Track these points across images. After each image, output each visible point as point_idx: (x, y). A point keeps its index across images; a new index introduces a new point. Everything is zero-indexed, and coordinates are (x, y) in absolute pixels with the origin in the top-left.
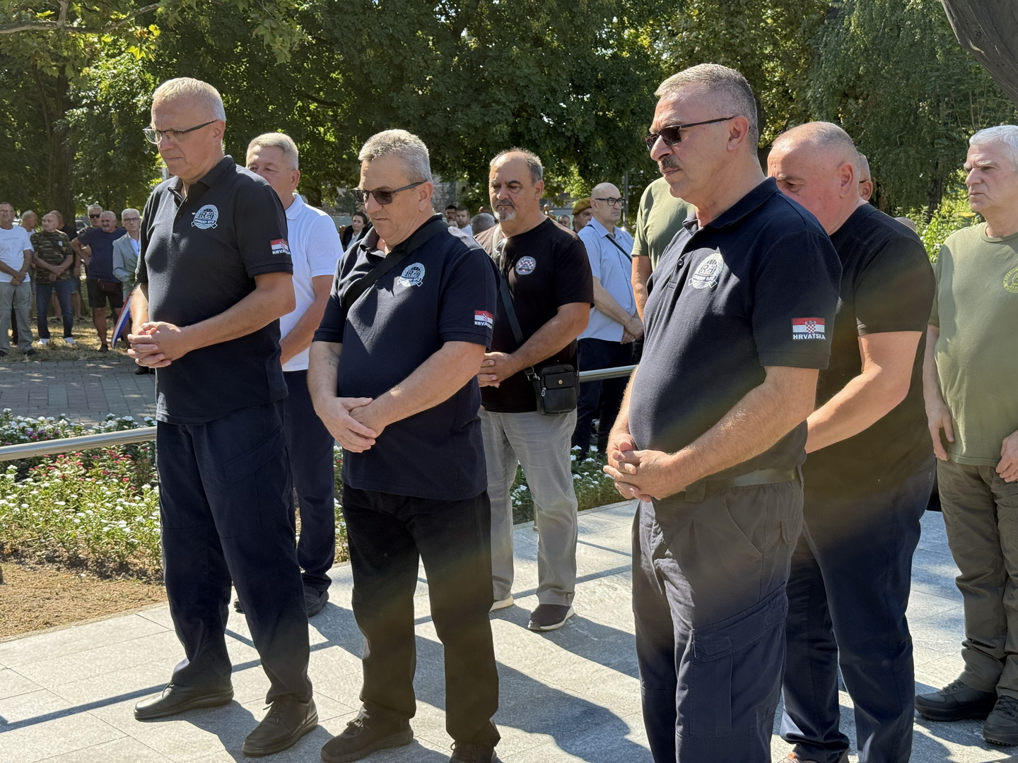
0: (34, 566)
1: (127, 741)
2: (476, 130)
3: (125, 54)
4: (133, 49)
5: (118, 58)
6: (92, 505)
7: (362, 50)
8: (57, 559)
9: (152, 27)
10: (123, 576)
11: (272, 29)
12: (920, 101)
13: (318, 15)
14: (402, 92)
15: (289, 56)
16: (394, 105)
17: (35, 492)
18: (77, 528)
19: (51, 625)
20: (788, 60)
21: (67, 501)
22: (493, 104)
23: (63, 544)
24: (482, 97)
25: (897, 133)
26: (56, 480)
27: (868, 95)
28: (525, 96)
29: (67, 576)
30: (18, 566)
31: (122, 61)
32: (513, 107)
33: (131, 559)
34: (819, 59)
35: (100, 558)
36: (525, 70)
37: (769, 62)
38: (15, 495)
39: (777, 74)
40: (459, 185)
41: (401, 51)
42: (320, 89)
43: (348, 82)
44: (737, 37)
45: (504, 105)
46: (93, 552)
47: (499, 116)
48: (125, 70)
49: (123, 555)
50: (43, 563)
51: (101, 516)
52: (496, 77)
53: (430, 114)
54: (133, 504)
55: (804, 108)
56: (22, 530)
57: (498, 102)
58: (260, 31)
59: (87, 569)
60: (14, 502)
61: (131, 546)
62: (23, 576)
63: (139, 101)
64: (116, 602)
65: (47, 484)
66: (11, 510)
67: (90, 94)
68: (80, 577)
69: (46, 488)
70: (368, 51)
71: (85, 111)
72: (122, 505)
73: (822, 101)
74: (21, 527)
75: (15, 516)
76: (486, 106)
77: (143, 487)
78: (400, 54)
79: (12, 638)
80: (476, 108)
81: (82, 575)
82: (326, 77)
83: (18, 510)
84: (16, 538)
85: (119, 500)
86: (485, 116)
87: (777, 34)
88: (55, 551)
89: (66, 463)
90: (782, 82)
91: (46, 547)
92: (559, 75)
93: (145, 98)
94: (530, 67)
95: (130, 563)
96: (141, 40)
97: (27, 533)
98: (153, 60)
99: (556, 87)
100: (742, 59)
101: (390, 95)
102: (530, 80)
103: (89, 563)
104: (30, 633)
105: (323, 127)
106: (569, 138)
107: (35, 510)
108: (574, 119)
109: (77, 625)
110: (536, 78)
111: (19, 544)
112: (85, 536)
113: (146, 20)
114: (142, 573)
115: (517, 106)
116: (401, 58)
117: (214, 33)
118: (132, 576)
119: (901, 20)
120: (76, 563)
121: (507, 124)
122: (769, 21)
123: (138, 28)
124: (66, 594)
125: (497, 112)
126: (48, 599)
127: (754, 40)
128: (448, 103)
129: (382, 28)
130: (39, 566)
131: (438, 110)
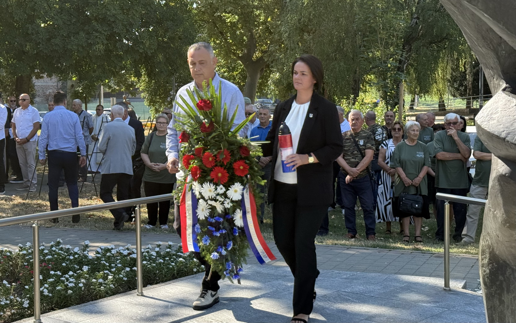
2: (83, 48)
14: (34, 24)
20: (267, 9)
22: (94, 32)
24: (85, 28)
25: (333, 53)
27: (315, 30)
28: (113, 27)
32: (106, 34)
36: (113, 12)
37: (257, 10)
39: (262, 18)
40: (69, 83)
45: (100, 33)
47: (98, 40)
52: (95, 15)
53: (53, 38)
57: (97, 31)
76: (88, 33)
80: (82, 34)
86: (88, 39)
92: (134, 15)
94: (116, 10)
99: (133, 22)
102: (116, 18)
106: (142, 53)
110: (120, 17)
115: (109, 34)
121: (103, 44)
131: (58, 35)
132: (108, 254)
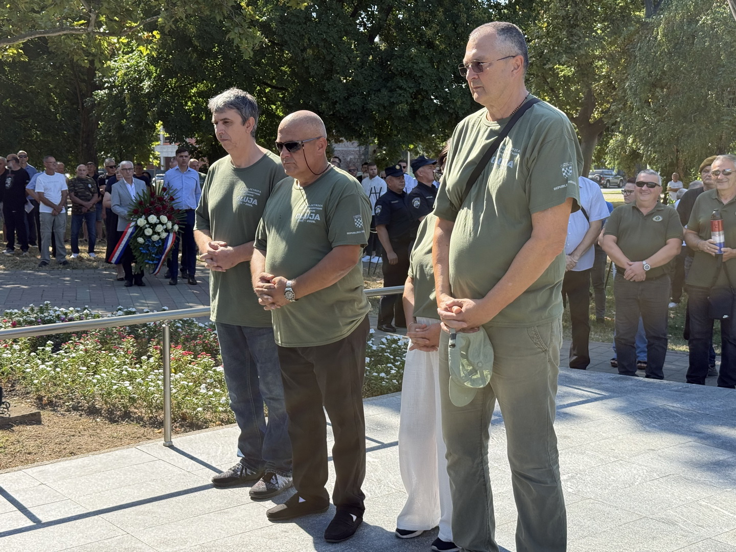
0: (64, 412)
1: (127, 537)
2: (385, 107)
3: (135, 52)
4: (141, 48)
5: (131, 55)
6: (106, 370)
7: (304, 50)
8: (80, 408)
9: (155, 33)
10: (127, 421)
11: (240, 34)
12: (709, 90)
13: (274, 25)
14: (332, 80)
15: (252, 53)
16: (326, 90)
17: (65, 360)
18: (95, 386)
19: (75, 454)
20: (612, 60)
21: (88, 367)
22: (397, 89)
23: (85, 397)
24: (389, 85)
25: (692, 114)
26: (81, 352)
27: (670, 85)
28: (420, 84)
29: (86, 420)
30: (52, 413)
31: (134, 57)
32: (411, 91)
33: (133, 409)
34: (635, 59)
35: (110, 408)
36: (421, 65)
37: (598, 61)
38: (52, 362)
39: (604, 70)
40: (371, 148)
41: (331, 51)
42: (273, 78)
43: (293, 72)
44: (576, 43)
45: (405, 90)
46: (106, 404)
47: (401, 98)
48: (135, 63)
49: (127, 406)
50: (70, 411)
51: (112, 378)
52: (399, 70)
53: (352, 97)
54: (135, 370)
55: (623, 95)
56: (56, 387)
57: (401, 88)
58: (231, 35)
59: (101, 416)
60: (50, 367)
61: (133, 400)
62: (56, 419)
63: (145, 85)
64: (121, 439)
65: (74, 355)
66: (48, 372)
67: (111, 80)
68: (96, 421)
69: (73, 358)
70: (308, 50)
71: (107, 92)
72: (126, 371)
73: (637, 89)
74: (55, 385)
75: (51, 377)
76: (391, 91)
77: (142, 358)
78: (331, 53)
79: (47, 462)
80: (385, 92)
81: (98, 420)
82: (277, 69)
83: (53, 372)
84: (52, 393)
85: (125, 367)
86: (391, 97)
87: (605, 41)
88: (79, 403)
89: (88, 339)
90: (607, 77)
91: (73, 399)
92: (445, 69)
93: (149, 83)
94: (424, 63)
95: (131, 412)
96: (148, 42)
97: (59, 389)
98: (155, 56)
99: (443, 77)
100: (578, 58)
101: (323, 82)
102: (424, 72)
103: (103, 411)
104: (59, 460)
105: (275, 105)
106: (452, 114)
107: (66, 373)
108: (455, 100)
109: (93, 455)
110: (429, 71)
111: (53, 397)
112: (100, 392)
113: (151, 28)
114: (140, 419)
115: (415, 91)
116: (332, 56)
117: (199, 37)
118: (133, 421)
119: (696, 31)
120: (93, 411)
121: (407, 103)
122: (599, 32)
123: (145, 33)
124: (86, 433)
125: (400, 95)
126: (73, 436)
127: (587, 45)
128: (365, 88)
129: (319, 34)
130: (67, 413)
131: (357, 94)
132: (393, 346)
